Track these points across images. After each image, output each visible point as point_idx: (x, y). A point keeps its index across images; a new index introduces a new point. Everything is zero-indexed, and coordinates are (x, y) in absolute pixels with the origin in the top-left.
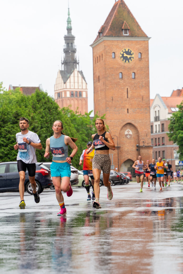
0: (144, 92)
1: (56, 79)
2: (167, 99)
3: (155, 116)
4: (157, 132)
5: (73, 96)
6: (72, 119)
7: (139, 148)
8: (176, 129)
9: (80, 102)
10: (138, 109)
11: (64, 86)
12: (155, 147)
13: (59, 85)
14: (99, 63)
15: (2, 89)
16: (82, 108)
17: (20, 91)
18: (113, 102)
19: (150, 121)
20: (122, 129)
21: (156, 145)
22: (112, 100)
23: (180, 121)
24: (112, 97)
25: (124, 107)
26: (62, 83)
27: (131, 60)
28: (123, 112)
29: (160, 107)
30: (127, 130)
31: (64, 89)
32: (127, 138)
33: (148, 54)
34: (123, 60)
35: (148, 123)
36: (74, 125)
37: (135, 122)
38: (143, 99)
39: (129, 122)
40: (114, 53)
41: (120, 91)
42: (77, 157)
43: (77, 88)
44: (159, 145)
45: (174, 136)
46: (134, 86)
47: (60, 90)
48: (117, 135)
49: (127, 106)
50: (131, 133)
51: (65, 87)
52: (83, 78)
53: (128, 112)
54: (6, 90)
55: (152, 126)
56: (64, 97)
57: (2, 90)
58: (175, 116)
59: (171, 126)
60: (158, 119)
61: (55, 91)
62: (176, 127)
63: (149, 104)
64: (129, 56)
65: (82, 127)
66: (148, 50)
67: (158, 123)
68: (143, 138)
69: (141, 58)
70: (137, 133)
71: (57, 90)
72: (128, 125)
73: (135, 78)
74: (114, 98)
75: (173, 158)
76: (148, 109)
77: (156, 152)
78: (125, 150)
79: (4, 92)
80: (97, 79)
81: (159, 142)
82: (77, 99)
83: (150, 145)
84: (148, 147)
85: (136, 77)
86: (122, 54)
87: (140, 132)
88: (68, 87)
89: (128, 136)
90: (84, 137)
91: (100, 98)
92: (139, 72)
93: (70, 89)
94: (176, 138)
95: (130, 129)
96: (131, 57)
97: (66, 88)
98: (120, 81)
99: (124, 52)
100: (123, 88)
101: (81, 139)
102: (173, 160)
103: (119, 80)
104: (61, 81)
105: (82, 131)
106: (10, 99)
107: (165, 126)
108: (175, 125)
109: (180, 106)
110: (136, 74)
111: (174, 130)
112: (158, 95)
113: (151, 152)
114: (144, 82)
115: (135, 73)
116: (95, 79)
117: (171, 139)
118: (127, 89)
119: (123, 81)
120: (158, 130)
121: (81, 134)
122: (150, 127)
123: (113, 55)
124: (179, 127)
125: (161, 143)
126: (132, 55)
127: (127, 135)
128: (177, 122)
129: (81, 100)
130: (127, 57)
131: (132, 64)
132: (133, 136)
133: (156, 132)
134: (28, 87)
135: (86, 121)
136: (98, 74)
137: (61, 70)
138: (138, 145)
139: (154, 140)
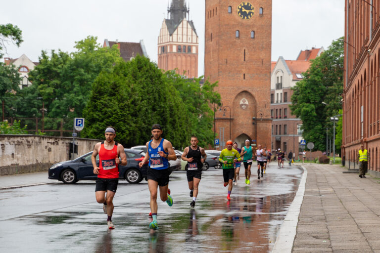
0: (264, 55)
1: (161, 29)
2: (292, 63)
3: (276, 83)
4: (279, 102)
5: (181, 51)
6: (178, 84)
7: (255, 121)
8: (300, 101)
9: (189, 59)
10: (257, 74)
11: (170, 38)
12: (275, 120)
13: (164, 37)
14: (212, 18)
15: (96, 45)
16: (191, 66)
17: (117, 49)
18: (228, 65)
19: (270, 89)
20: (236, 97)
21: (277, 118)
22: (226, 62)
23: (305, 92)
24: (227, 60)
25: (240, 72)
26: (167, 35)
27: (251, 16)
28: (239, 78)
29: (283, 72)
30: (243, 99)
31: (169, 42)
32: (242, 108)
33: (271, 10)
34: (241, 16)
35: (268, 92)
36: (180, 92)
37: (252, 91)
38: (262, 63)
39: (245, 89)
40: (231, 7)
41: (236, 52)
42: (181, 132)
43: (186, 41)
44: (280, 118)
45: (297, 109)
46: (253, 48)
47: (165, 43)
48: (230, 104)
49: (244, 71)
50: (247, 103)
51: (171, 40)
52: (194, 29)
53: (244, 78)
54: (101, 46)
55: (272, 95)
56: (170, 52)
57: (97, 47)
58: (299, 85)
59: (294, 97)
60: (280, 87)
61: (158, 44)
62: (300, 99)
63: (270, 69)
64: (248, 11)
65: (190, 95)
66: (271, 5)
67: (280, 92)
68: (261, 109)
69: (262, 14)
70: (254, 103)
71: (161, 44)
72: (244, 93)
73: (254, 38)
74: (228, 61)
75: (297, 134)
76: (269, 74)
77: (277, 126)
78: (240, 123)
79: (99, 48)
80: (209, 37)
81: (280, 114)
82: (185, 56)
83: (270, 117)
84: (266, 120)
85: (255, 36)
86: (240, 9)
87: (258, 102)
88: (175, 40)
89: (244, 107)
90: (191, 106)
91: (212, 60)
92: (259, 30)
93: (177, 42)
94: (300, 111)
95: (246, 99)
96: (250, 13)
97: (172, 42)
98: (237, 41)
99: (242, 6)
100: (239, 48)
101: (187, 110)
102: (295, 136)
103: (235, 40)
104: (167, 32)
105: (189, 99)
106: (106, 58)
107: (288, 95)
108: (299, 96)
109: (306, 74)
110: (256, 33)
111: (298, 102)
112: (281, 58)
113: (269, 126)
114: (265, 43)
115: (254, 32)
116: (207, 36)
117: (294, 112)
118: (245, 50)
119: (240, 40)
120: (279, 99)
121: (188, 103)
122: (270, 97)
123: (229, 9)
124: (303, 98)
125: (282, 115)
126: (251, 10)
127: (242, 105)
128: (302, 93)
129: (189, 56)
130: (245, 12)
131: (252, 21)
132: (249, 107)
133: (277, 102)
134: (126, 43)
135: (194, 88)
136: (210, 31)
137: (167, 18)
138: (254, 117)
139: (274, 112)
